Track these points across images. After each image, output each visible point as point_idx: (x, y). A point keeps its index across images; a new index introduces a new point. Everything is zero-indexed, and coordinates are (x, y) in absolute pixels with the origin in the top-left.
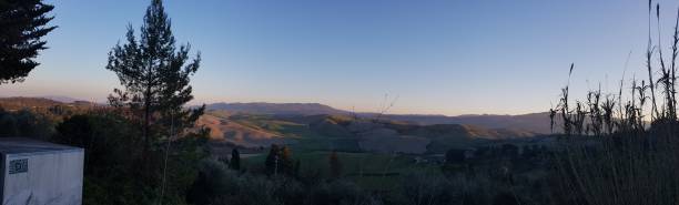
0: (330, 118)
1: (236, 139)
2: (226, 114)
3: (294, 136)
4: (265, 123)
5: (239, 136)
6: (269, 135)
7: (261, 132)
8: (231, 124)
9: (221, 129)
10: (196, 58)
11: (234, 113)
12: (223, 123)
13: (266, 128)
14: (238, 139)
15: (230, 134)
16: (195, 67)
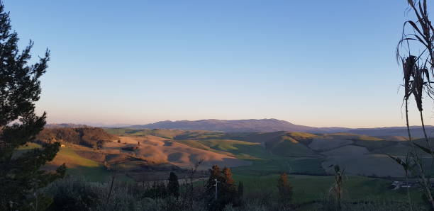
0: (289, 135)
1: (182, 162)
2: (171, 134)
3: (247, 156)
4: (214, 142)
5: (185, 158)
6: (219, 156)
7: (210, 153)
8: (177, 144)
9: (165, 151)
10: (44, 57)
11: (181, 131)
12: (167, 144)
13: (216, 148)
14: (185, 162)
15: (175, 156)
16: (41, 68)
